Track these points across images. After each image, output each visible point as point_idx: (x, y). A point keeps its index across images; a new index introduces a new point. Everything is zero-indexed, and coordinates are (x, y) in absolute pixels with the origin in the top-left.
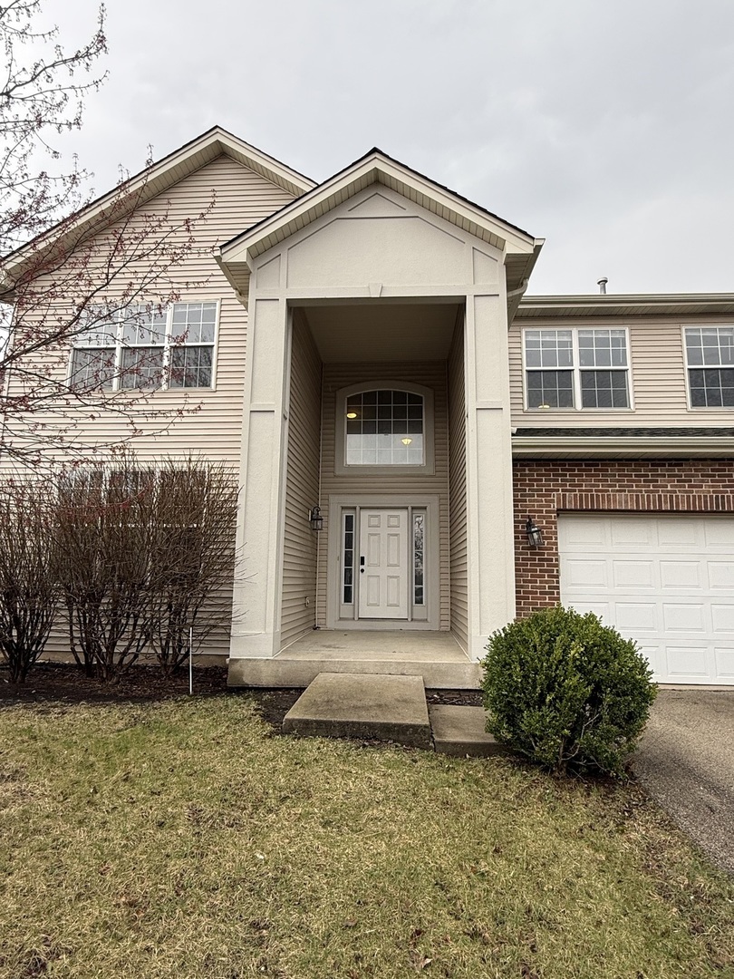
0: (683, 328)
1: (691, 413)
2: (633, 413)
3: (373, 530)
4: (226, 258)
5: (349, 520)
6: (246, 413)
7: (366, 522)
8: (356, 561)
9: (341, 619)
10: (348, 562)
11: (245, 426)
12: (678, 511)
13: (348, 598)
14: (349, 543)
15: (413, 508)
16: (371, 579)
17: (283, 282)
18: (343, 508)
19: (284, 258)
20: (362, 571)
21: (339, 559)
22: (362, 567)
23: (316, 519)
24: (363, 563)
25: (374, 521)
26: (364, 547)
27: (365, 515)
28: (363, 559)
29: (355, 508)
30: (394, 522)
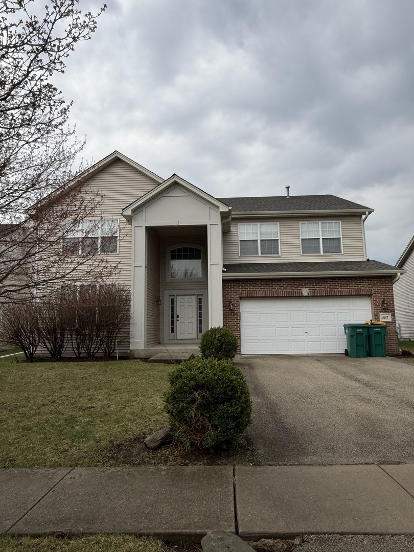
0: (300, 223)
1: (302, 256)
2: (280, 257)
3: (182, 304)
4: (124, 214)
5: (172, 300)
6: (132, 267)
7: (179, 301)
8: (175, 316)
9: (170, 340)
10: (172, 316)
11: (132, 272)
12: (279, 297)
13: (173, 331)
14: (172, 309)
15: (198, 295)
16: (182, 324)
17: (144, 220)
18: (170, 295)
19: (144, 211)
20: (178, 320)
21: (169, 316)
22: (178, 319)
23: (158, 301)
24: (178, 317)
25: (182, 300)
26: (179, 311)
27: (178, 298)
28: (178, 315)
29: (174, 295)
30: (190, 300)
